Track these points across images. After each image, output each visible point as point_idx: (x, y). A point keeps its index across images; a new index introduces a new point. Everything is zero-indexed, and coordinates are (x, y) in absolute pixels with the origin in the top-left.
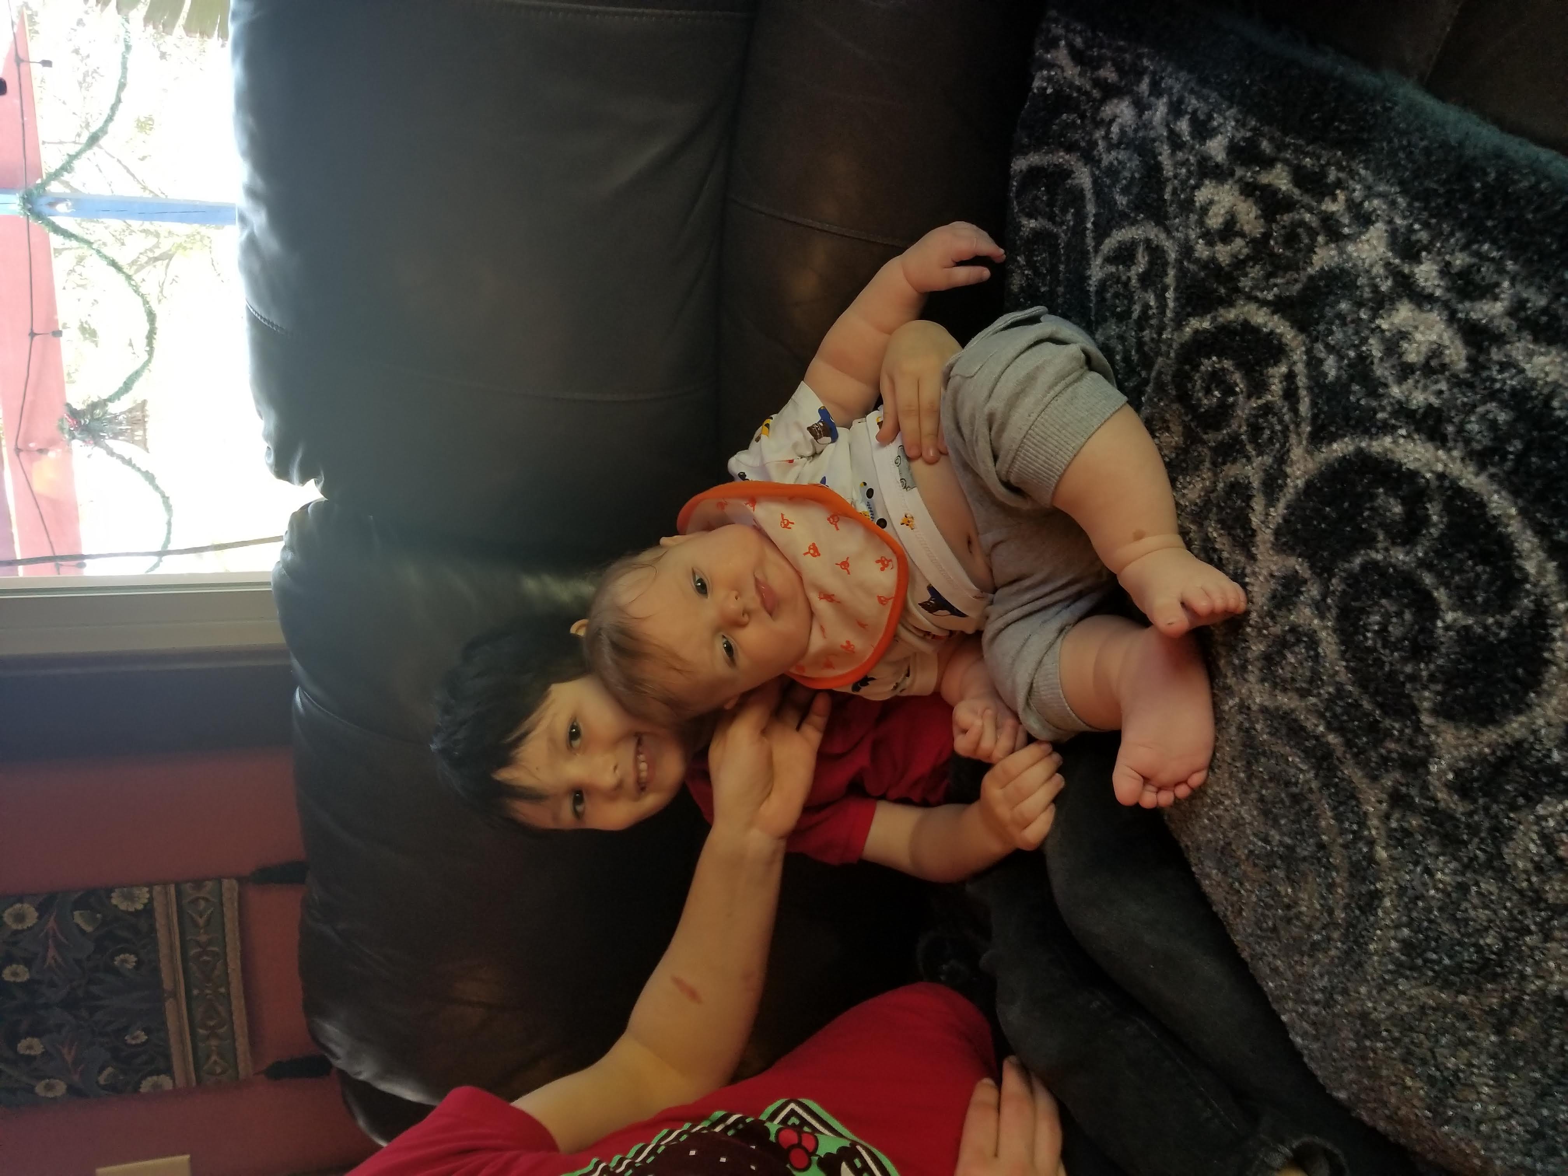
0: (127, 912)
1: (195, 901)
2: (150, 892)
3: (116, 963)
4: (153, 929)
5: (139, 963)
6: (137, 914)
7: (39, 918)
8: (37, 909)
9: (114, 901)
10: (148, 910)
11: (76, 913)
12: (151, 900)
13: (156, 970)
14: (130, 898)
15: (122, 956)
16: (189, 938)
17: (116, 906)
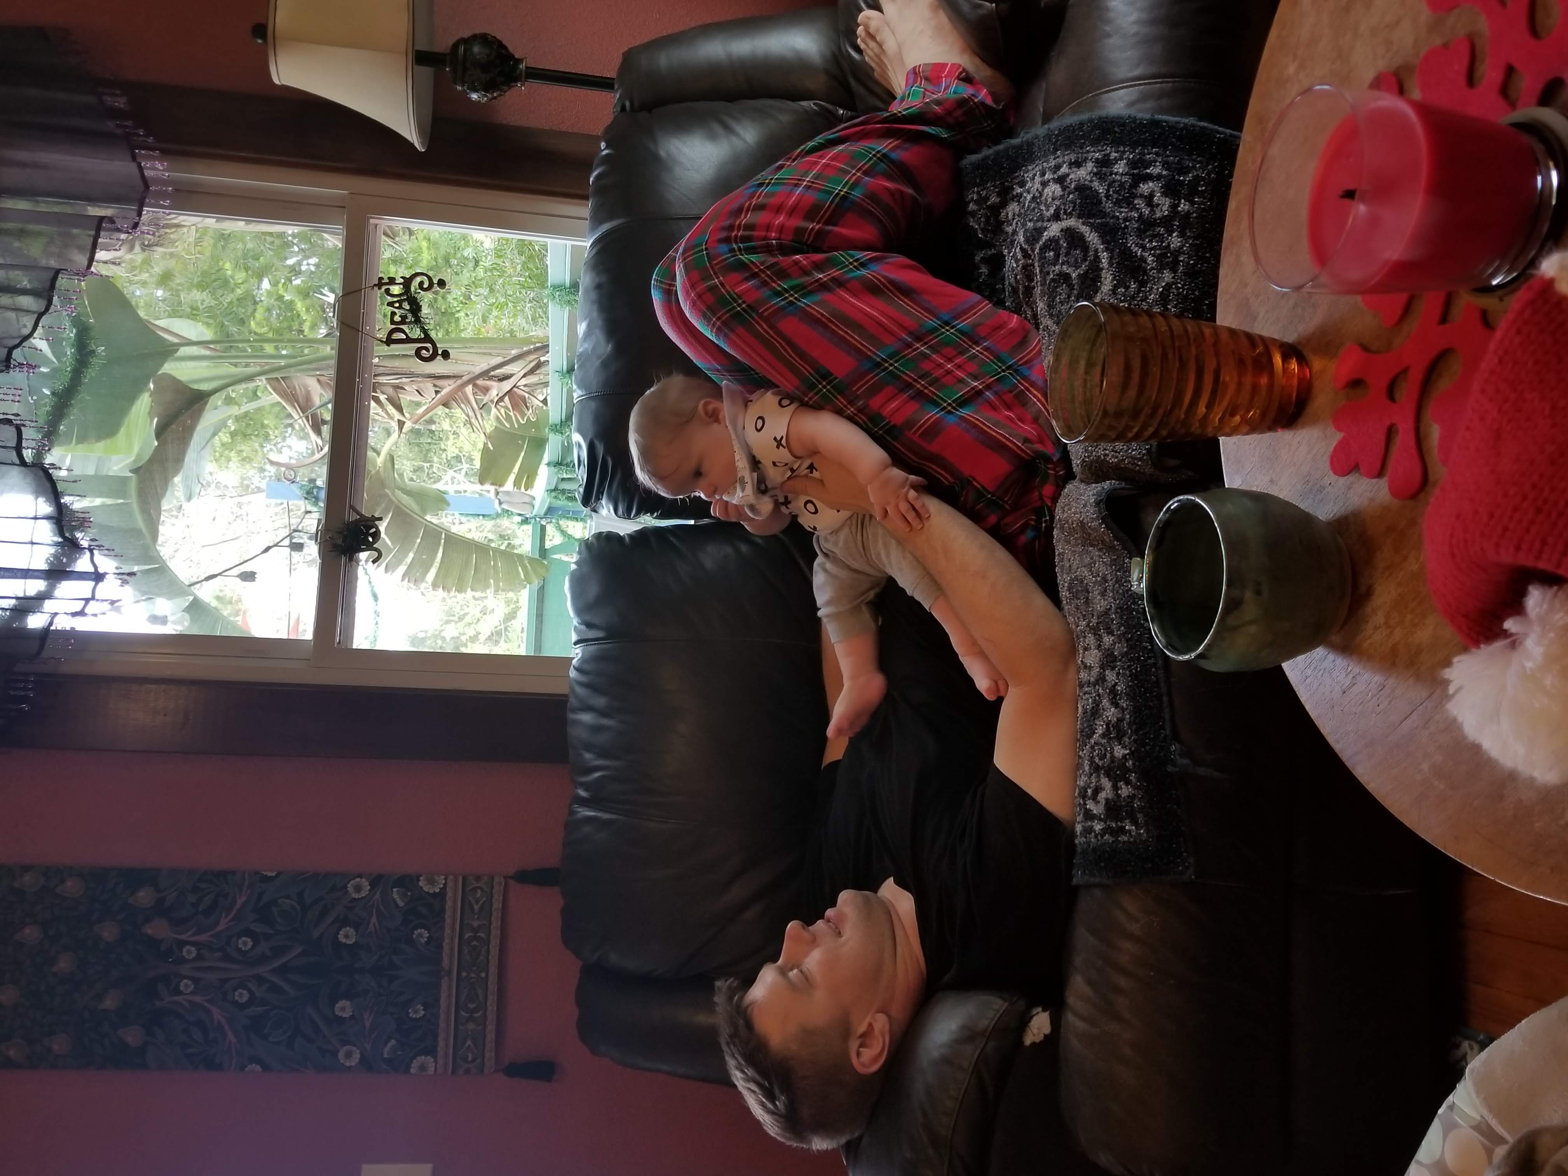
0: (428, 893)
1: (475, 890)
2: (446, 879)
3: (414, 936)
4: (443, 910)
5: (430, 939)
6: (435, 895)
7: (370, 890)
8: (370, 885)
9: (421, 884)
10: (442, 893)
11: (395, 890)
12: (445, 884)
13: (440, 947)
14: (431, 882)
15: (419, 930)
16: (466, 922)
17: (421, 887)
